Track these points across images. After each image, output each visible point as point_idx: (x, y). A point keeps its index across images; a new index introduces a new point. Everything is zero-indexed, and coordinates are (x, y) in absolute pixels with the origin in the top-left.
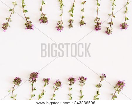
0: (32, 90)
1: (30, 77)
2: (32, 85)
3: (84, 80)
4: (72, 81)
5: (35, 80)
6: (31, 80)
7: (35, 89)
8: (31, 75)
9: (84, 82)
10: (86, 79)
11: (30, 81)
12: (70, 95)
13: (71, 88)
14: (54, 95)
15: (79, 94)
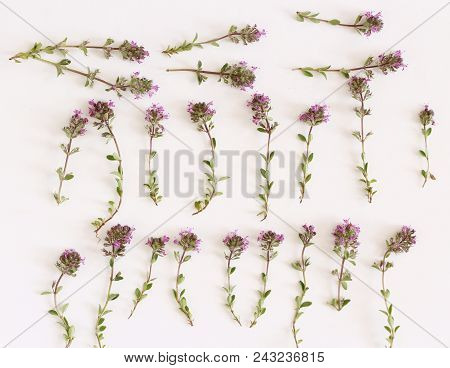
0: (111, 280)
1: (107, 239)
2: (112, 265)
3: (274, 243)
4: (235, 246)
5: (121, 249)
6: (109, 249)
7: (119, 278)
8: (108, 233)
9: (275, 249)
10: (280, 239)
11: (105, 251)
12: (228, 289)
13: (231, 266)
14: (180, 278)
15: (258, 286)
